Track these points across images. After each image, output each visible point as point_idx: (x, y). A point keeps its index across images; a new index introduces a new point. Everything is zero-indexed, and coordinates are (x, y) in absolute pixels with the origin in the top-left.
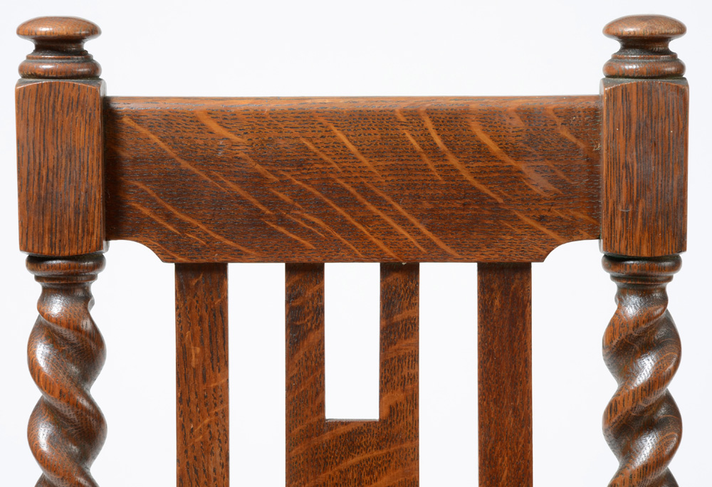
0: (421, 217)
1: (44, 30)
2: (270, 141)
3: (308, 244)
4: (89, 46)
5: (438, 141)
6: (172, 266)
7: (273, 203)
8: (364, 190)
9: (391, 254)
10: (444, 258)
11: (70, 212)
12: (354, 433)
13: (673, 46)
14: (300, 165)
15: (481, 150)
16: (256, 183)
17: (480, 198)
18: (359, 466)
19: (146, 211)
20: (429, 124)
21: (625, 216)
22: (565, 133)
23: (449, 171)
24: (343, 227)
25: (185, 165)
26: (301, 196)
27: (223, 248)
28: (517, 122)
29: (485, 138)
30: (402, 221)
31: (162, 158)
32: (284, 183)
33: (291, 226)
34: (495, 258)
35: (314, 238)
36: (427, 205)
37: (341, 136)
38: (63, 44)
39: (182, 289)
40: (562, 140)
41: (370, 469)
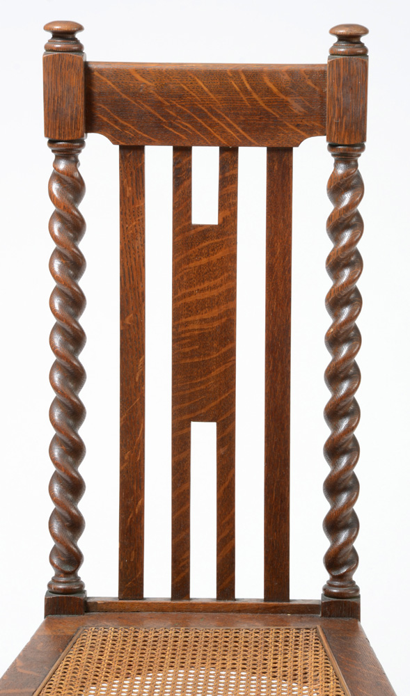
0: (239, 124)
1: (57, 27)
2: (166, 85)
3: (183, 137)
4: (78, 36)
5: (248, 86)
6: (118, 147)
7: (167, 116)
8: (211, 111)
9: (224, 142)
10: (250, 144)
11: (69, 118)
12: (206, 231)
13: (362, 39)
14: (180, 97)
15: (269, 90)
16: (158, 106)
17: (268, 115)
18: (207, 247)
19: (105, 119)
20: (243, 77)
21: (337, 124)
22: (309, 83)
23: (253, 101)
24: (201, 128)
25: (124, 96)
26: (181, 113)
27: (142, 138)
28: (286, 77)
29: (271, 85)
30: (230, 126)
31: (113, 93)
32: (172, 106)
33: (176, 128)
34: (275, 145)
35: (187, 134)
36: (242, 118)
37: (200, 83)
38: (65, 35)
39: (123, 158)
40: (308, 86)
41: (213, 249)
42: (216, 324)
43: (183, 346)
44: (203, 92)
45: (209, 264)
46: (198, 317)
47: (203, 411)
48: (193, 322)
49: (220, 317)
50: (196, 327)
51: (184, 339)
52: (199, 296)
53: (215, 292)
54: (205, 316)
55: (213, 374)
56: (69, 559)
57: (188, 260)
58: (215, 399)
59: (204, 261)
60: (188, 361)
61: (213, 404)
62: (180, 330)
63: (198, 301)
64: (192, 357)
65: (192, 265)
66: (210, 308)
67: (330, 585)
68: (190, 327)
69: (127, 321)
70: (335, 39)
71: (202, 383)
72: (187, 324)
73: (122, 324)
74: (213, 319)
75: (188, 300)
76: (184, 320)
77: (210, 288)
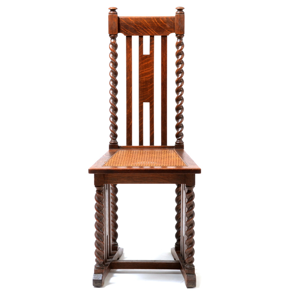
0: (154, 30)
1: (111, 8)
2: (137, 21)
3: (141, 33)
4: (116, 10)
5: (156, 21)
6: (126, 36)
7: (137, 29)
8: (148, 27)
9: (151, 35)
10: (157, 35)
11: (114, 29)
12: (146, 56)
13: (183, 10)
14: (140, 24)
15: (161, 22)
16: (135, 26)
17: (161, 28)
18: (147, 60)
19: (123, 30)
20: (155, 19)
21: (178, 30)
22: (171, 20)
23: (158, 25)
24: (145, 31)
25: (127, 24)
26: (140, 28)
27: (131, 34)
28: (165, 19)
29: (162, 21)
30: (152, 31)
31: (124, 23)
32: (139, 26)
33: (139, 31)
34: (163, 35)
35: (142, 33)
36: (155, 29)
37: (145, 21)
38: (113, 10)
39: (127, 39)
41: (148, 60)
42: (149, 78)
43: (141, 84)
44: (146, 23)
45: (147, 64)
46: (145, 77)
47: (146, 100)
48: (144, 78)
49: (150, 77)
50: (144, 79)
51: (141, 82)
52: (145, 72)
53: (149, 71)
54: (147, 77)
55: (149, 91)
56: (114, 136)
57: (142, 63)
58: (149, 97)
59: (146, 63)
60: (143, 88)
61: (148, 98)
62: (141, 80)
63: (145, 73)
64: (143, 87)
65: (143, 64)
66: (148, 75)
67: (177, 141)
68: (143, 79)
69: (128, 78)
70: (177, 10)
71: (146, 93)
72: (142, 79)
73: (127, 79)
74: (149, 77)
75: (143, 73)
76: (141, 78)
77: (148, 70)
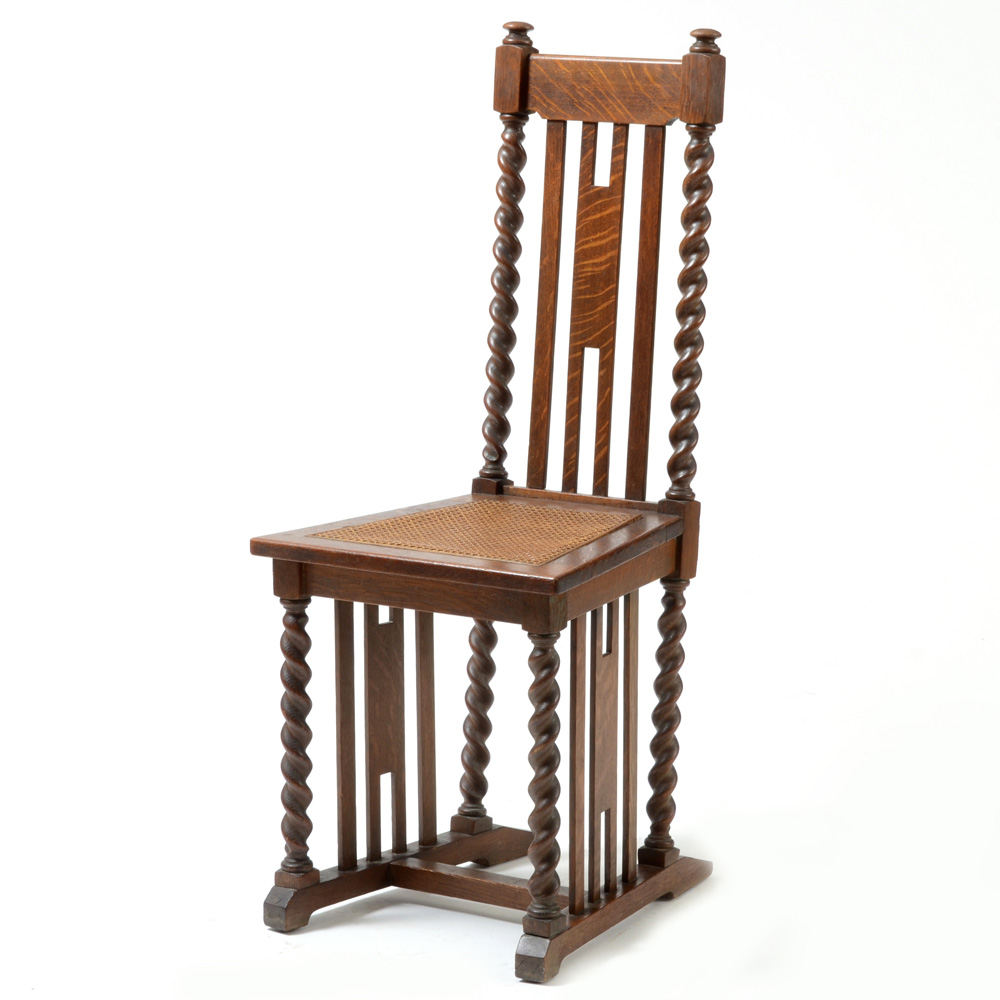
0: (626, 106)
1: (511, 26)
2: (579, 72)
3: (588, 114)
4: (530, 34)
5: (633, 76)
6: (546, 120)
7: (578, 97)
8: (608, 94)
9: (615, 119)
11: (509, 97)
12: (602, 191)
13: (717, 41)
14: (587, 82)
15: (647, 79)
16: (572, 88)
17: (645, 98)
18: (601, 204)
19: (537, 98)
20: (630, 68)
21: (686, 107)
22: (675, 74)
23: (635, 87)
24: (604, 111)
25: (551, 81)
26: (587, 94)
27: (565, 116)
28: (659, 69)
29: (648, 75)
30: (620, 107)
31: (543, 77)
32: (582, 90)
33: (583, 107)
34: (649, 123)
35: (590, 112)
36: (628, 101)
37: (601, 71)
38: (519, 31)
39: (549, 129)
40: (673, 77)
41: (605, 206)
42: (603, 268)
43: (580, 284)
44: (602, 79)
45: (601, 218)
46: (591, 262)
47: (591, 339)
48: (587, 265)
49: (606, 262)
50: (589, 269)
51: (581, 278)
52: (593, 244)
53: (604, 242)
54: (596, 261)
55: (599, 309)
57: (587, 214)
58: (599, 330)
59: (598, 216)
60: (582, 297)
61: (598, 334)
62: (579, 271)
63: (592, 248)
64: (585, 294)
65: (589, 218)
66: (600, 255)
67: (671, 490)
68: (585, 270)
69: (544, 262)
71: (591, 316)
72: (583, 266)
73: (541, 264)
74: (601, 264)
75: (585, 247)
76: (582, 263)
77: (601, 238)
